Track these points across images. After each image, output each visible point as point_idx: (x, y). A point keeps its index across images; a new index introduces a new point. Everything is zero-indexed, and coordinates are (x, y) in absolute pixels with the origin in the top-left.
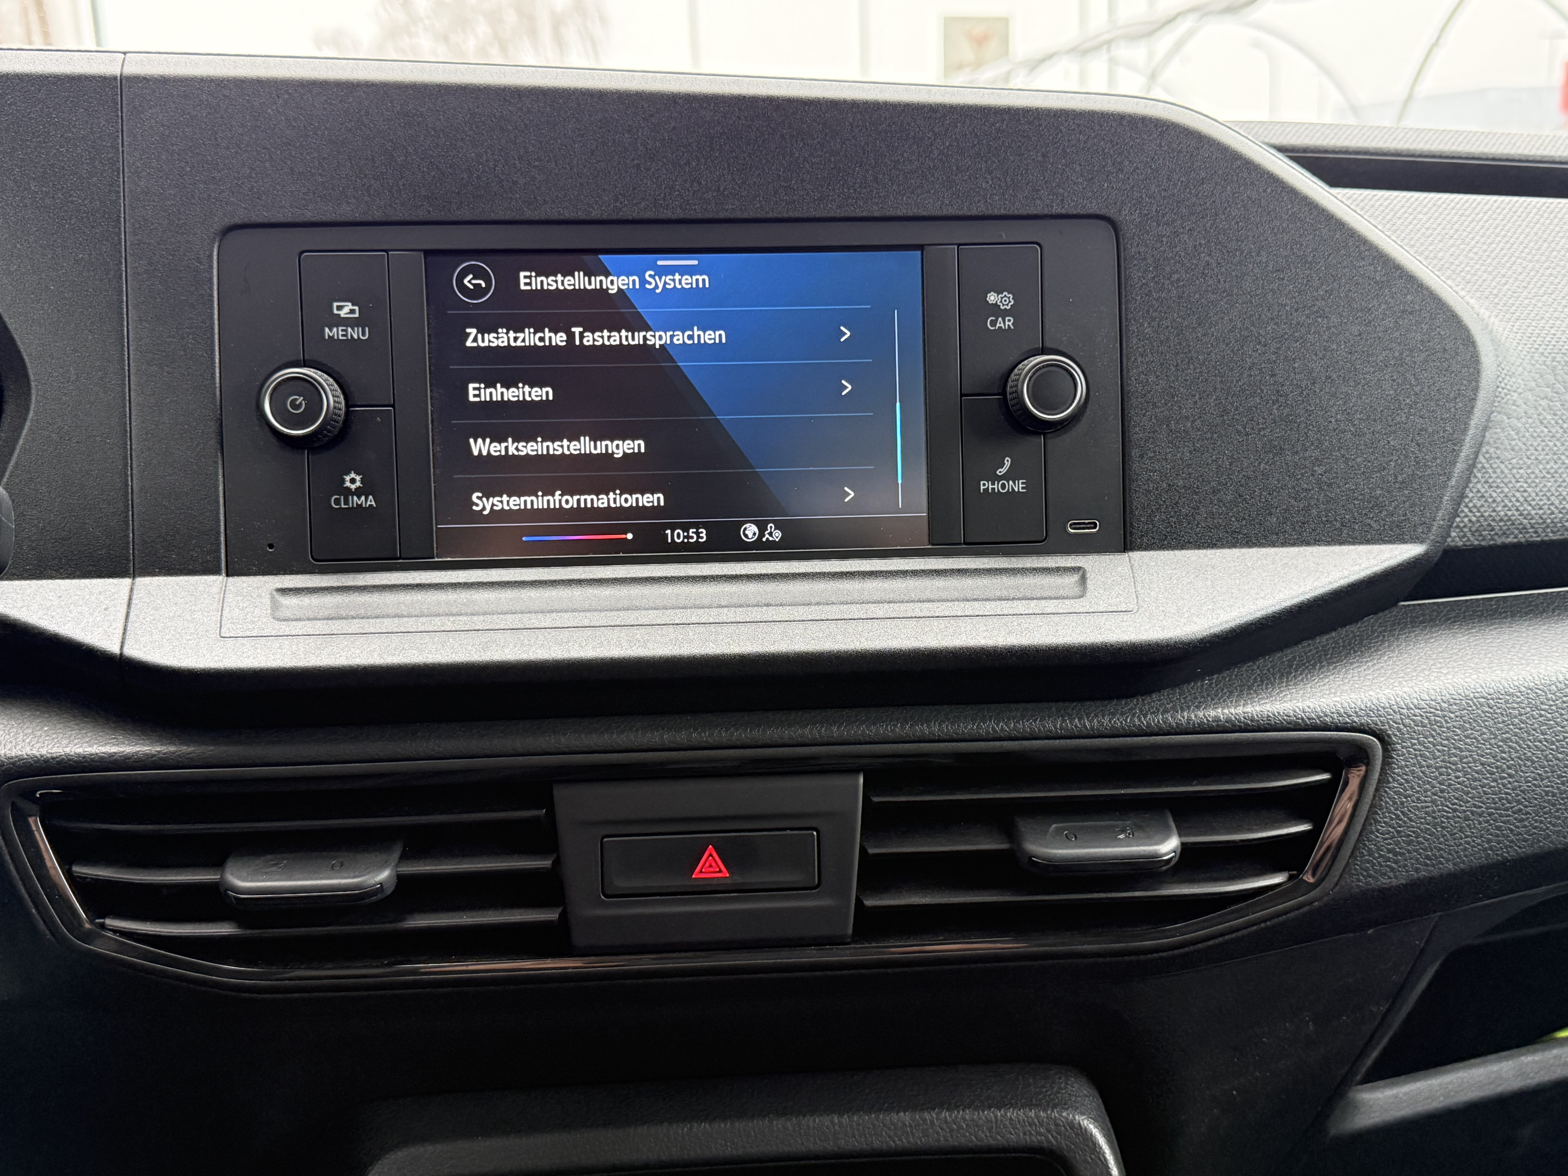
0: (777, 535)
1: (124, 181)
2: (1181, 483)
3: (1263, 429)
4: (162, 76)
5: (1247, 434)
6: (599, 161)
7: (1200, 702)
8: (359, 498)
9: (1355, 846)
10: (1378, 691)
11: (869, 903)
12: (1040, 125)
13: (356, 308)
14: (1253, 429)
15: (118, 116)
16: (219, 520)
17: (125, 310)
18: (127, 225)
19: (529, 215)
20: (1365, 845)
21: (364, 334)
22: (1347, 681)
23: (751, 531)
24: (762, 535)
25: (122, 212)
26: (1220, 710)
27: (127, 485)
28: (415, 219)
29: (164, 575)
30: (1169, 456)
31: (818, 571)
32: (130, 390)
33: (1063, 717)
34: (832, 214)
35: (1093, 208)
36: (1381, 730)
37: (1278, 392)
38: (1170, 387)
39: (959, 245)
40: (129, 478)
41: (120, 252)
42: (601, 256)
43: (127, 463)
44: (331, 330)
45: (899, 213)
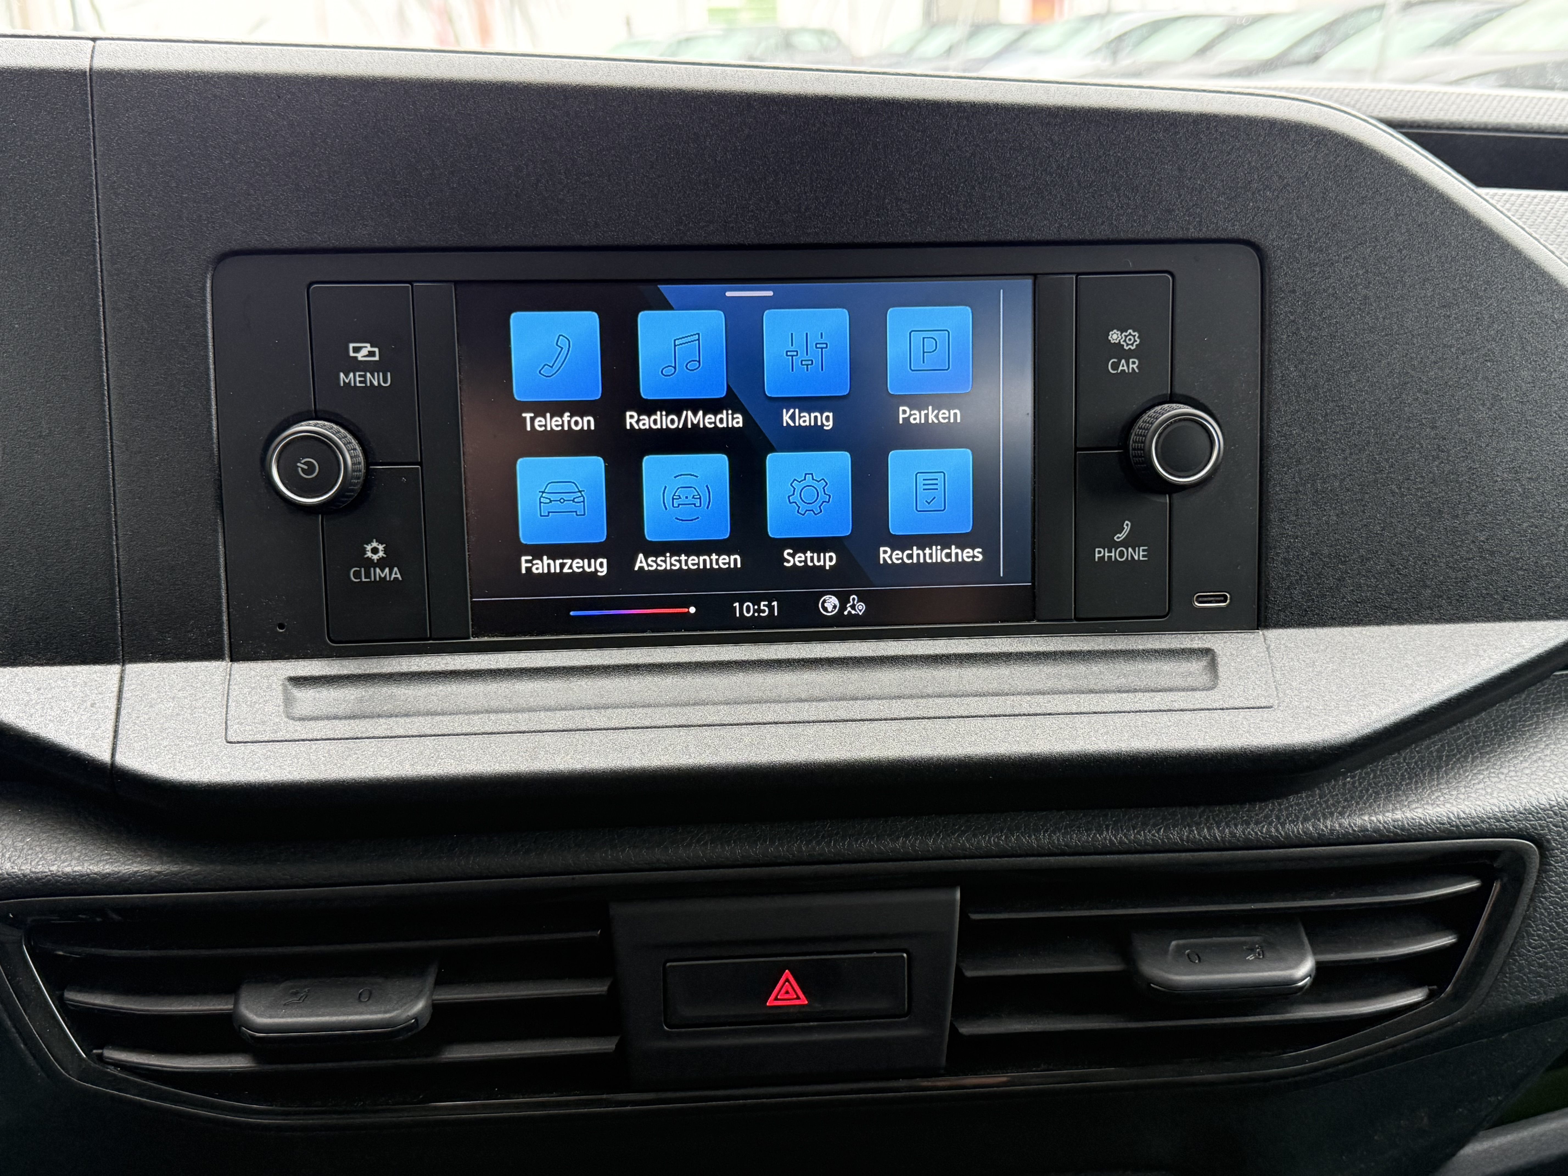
0: (861, 608)
1: (97, 198)
2: (1326, 551)
3: (1422, 490)
4: (139, 72)
5: (1403, 495)
6: (659, 176)
7: (1344, 807)
8: (382, 571)
9: (1505, 962)
10: (1537, 789)
11: (965, 1029)
12: (1176, 133)
13: (376, 350)
14: (1409, 489)
15: (88, 120)
16: (220, 597)
17: (104, 352)
18: (103, 252)
19: (578, 239)
20: (1515, 960)
21: (385, 381)
22: (1502, 777)
23: (831, 603)
24: (843, 607)
25: (97, 236)
26: (1366, 818)
27: (112, 557)
28: (443, 244)
29: (159, 661)
30: (1314, 520)
31: (909, 653)
32: (112, 446)
33: (1190, 826)
34: (932, 239)
35: (1236, 231)
36: (1540, 834)
37: (1439, 446)
38: (1318, 440)
39: (1078, 274)
40: (115, 549)
41: (96, 284)
42: (662, 287)
43: (111, 531)
44: (347, 376)
45: (1009, 238)
